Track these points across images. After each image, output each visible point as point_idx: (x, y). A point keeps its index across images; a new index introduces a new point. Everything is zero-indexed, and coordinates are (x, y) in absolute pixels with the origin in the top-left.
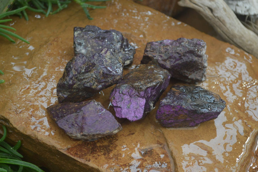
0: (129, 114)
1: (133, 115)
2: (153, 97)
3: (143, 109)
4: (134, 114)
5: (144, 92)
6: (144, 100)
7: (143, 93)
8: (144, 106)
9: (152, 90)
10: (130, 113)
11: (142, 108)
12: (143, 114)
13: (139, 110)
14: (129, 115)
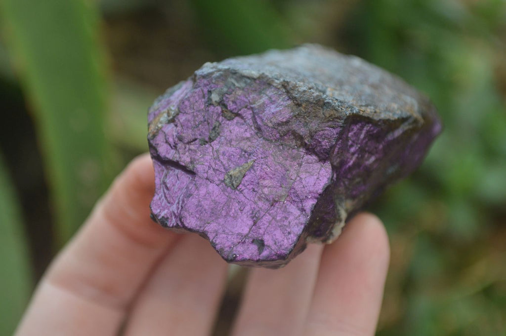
0: (227, 214)
1: (243, 226)
2: (358, 180)
3: (309, 212)
4: (251, 223)
5: (339, 129)
6: (323, 172)
7: (335, 131)
8: (314, 202)
9: (369, 143)
10: (231, 213)
11: (303, 210)
12: (295, 238)
13: (285, 211)
14: (221, 221)
